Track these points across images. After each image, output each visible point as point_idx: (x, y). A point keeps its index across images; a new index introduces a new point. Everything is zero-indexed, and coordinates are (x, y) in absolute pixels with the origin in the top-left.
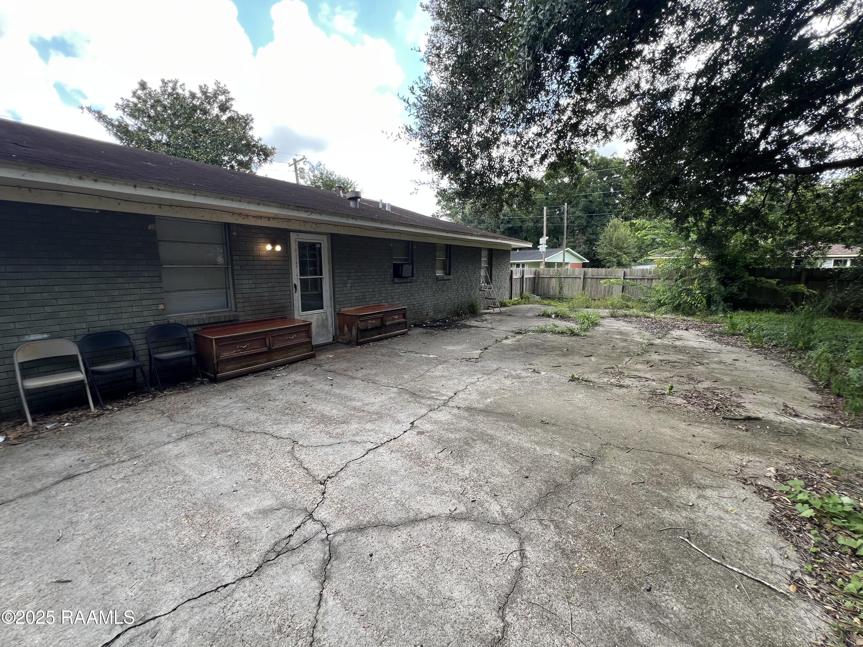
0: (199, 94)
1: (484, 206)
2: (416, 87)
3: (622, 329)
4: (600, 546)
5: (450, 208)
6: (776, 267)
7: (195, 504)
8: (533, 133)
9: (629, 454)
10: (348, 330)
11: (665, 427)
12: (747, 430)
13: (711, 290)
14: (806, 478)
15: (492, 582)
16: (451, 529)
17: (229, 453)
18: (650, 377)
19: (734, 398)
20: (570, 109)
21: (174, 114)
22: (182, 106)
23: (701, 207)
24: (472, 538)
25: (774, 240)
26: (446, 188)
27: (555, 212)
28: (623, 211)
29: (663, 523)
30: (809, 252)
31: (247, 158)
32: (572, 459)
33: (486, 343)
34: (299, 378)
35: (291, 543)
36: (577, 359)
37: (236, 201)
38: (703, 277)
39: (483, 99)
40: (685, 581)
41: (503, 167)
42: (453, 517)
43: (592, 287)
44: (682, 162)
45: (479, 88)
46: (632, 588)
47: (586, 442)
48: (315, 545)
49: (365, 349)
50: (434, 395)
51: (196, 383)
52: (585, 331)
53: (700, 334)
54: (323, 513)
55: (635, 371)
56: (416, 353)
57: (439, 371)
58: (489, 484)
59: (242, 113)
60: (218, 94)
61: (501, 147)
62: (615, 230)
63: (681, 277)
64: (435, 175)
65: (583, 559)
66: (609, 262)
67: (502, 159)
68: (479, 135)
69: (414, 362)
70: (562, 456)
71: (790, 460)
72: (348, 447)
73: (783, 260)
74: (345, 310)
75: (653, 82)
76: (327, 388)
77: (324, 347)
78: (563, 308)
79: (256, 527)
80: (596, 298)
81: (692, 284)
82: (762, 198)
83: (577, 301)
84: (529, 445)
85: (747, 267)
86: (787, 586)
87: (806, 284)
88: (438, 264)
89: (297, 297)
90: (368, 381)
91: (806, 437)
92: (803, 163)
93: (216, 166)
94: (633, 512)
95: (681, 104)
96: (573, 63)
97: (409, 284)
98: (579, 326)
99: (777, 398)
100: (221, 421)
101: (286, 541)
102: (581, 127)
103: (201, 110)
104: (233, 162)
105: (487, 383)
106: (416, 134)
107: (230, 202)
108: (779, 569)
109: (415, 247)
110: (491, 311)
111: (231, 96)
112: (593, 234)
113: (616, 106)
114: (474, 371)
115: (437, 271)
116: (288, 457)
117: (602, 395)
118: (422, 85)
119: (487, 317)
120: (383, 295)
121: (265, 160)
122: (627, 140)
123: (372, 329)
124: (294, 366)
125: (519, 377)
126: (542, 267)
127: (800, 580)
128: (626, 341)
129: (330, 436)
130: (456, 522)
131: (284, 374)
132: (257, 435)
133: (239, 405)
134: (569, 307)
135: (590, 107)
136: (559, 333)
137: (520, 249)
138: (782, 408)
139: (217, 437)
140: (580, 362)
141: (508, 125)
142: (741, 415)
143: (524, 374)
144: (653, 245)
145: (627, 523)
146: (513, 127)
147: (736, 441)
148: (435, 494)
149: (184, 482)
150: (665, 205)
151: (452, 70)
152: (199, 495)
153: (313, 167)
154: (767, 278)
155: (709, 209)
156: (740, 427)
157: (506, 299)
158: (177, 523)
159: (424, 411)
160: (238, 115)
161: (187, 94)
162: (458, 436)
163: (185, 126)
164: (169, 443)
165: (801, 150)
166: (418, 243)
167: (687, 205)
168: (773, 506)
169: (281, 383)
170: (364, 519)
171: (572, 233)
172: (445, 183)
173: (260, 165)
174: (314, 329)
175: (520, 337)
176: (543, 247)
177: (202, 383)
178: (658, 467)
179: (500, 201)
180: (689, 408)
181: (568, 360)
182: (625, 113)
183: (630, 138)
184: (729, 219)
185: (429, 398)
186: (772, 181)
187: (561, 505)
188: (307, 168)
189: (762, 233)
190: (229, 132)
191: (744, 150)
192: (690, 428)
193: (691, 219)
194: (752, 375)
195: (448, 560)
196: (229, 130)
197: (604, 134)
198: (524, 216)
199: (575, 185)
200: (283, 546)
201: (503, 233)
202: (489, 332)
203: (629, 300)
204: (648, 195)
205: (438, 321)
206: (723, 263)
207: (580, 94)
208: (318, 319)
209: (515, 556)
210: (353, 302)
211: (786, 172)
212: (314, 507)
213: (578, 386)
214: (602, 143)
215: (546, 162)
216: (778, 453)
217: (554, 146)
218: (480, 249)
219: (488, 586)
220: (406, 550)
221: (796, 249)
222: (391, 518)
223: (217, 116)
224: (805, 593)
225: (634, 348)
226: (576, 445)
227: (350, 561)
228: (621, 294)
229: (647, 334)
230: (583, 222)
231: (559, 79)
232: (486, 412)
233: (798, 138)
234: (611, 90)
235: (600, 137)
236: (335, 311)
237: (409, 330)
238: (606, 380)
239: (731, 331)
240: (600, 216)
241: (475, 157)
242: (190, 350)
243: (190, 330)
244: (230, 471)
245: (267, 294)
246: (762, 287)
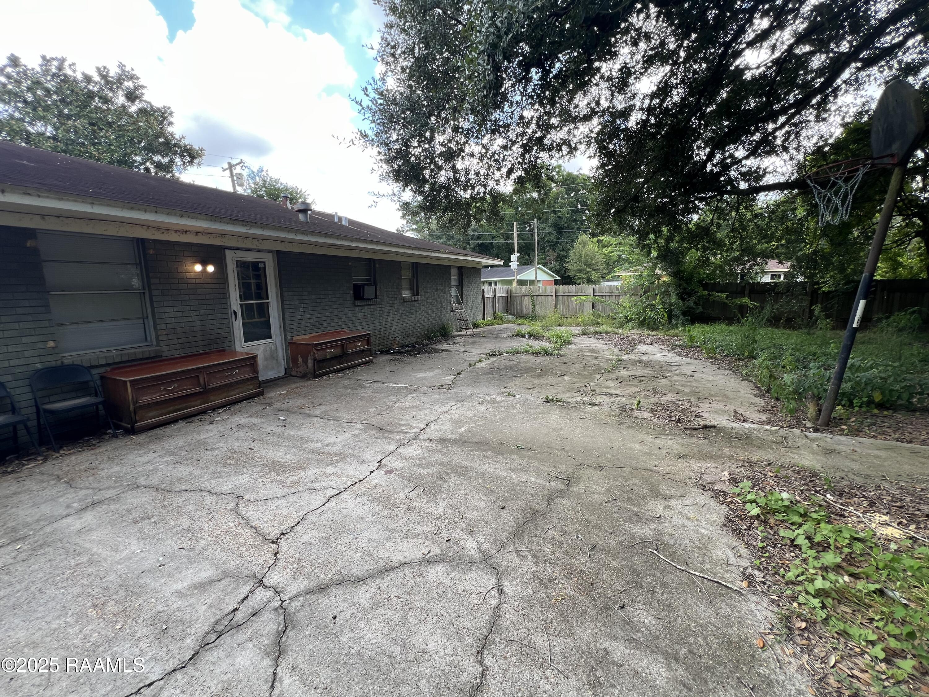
0: (97, 78)
1: (451, 221)
2: (369, 88)
3: (593, 346)
4: (576, 569)
5: (416, 223)
6: (725, 282)
7: (106, 589)
8: (498, 145)
9: (602, 472)
10: (303, 361)
11: (634, 443)
12: (705, 438)
13: (671, 305)
14: (753, 479)
15: (469, 625)
16: (424, 575)
17: (153, 520)
18: (619, 393)
19: (693, 409)
20: (534, 122)
21: (62, 101)
22: (72, 91)
23: (660, 224)
24: (448, 581)
25: (722, 256)
26: (408, 201)
27: (526, 227)
28: (589, 227)
29: (634, 538)
30: (750, 268)
31: (166, 160)
32: (548, 484)
33: (459, 368)
34: (243, 420)
35: (236, 619)
36: (552, 380)
37: (151, 212)
38: (664, 292)
39: (444, 106)
40: (654, 592)
41: (469, 180)
42: (427, 561)
43: (563, 304)
44: (642, 180)
45: (440, 94)
46: (608, 608)
47: (561, 464)
48: (267, 616)
49: (323, 381)
50: (403, 428)
51: (107, 437)
52: (558, 350)
53: (663, 348)
54: (276, 578)
55: (606, 388)
56: (383, 383)
57: (409, 401)
58: (464, 520)
59: (158, 104)
60: (124, 80)
61: (466, 158)
62: (584, 247)
63: (645, 293)
64: (396, 187)
65: (560, 586)
66: (579, 278)
67: (467, 172)
68: (442, 145)
69: (381, 393)
70: (538, 481)
71: (740, 464)
72: (306, 496)
73: (731, 276)
74: (298, 339)
75: (611, 100)
76: (279, 430)
77: (273, 383)
78: (536, 327)
79: (190, 605)
80: (568, 316)
81: (655, 300)
82: (711, 216)
83: (549, 319)
84: (504, 474)
85: (701, 282)
86: (740, 583)
87: (750, 297)
88: (405, 284)
89: (238, 326)
90: (328, 418)
91: (753, 440)
92: (743, 185)
93: (125, 168)
94: (607, 531)
95: (637, 124)
96: (535, 74)
97: (372, 307)
98: (552, 345)
99: (728, 405)
100: (142, 481)
101: (229, 617)
102: (546, 141)
103: (100, 98)
104: (148, 164)
105: (461, 411)
106: (373, 140)
107: (143, 213)
108: (734, 568)
109: (377, 266)
110: (464, 333)
111: (141, 82)
112: (563, 250)
113: (578, 122)
114: (446, 399)
115: (403, 292)
116: (231, 517)
117: (576, 415)
118: (376, 87)
119: (459, 339)
120: (343, 320)
121: (191, 162)
122: (590, 157)
123: (331, 359)
124: (237, 407)
125: (493, 402)
126: (515, 285)
127: (751, 575)
128: (597, 358)
129: (283, 486)
130: (431, 566)
131: (224, 417)
132: (191, 494)
133: (166, 459)
134: (542, 326)
135: (554, 121)
136: (533, 353)
137: (492, 266)
138: (733, 414)
139: (136, 501)
140: (554, 382)
141: (473, 136)
142: (699, 425)
143: (499, 398)
144: (619, 261)
145: (601, 543)
146: (477, 137)
147: (695, 449)
148: (407, 538)
149: (91, 563)
150: (627, 222)
151: (410, 72)
152: (112, 577)
153: (253, 172)
154: (718, 292)
155: (667, 226)
156: (699, 436)
157: (479, 320)
158: (80, 616)
159: (392, 447)
160: (152, 106)
161: (79, 77)
162: (430, 472)
163: (78, 116)
164: (68, 515)
165: (740, 173)
166: (380, 261)
167: (647, 223)
168: (727, 509)
169: (221, 429)
170: (326, 577)
171: (542, 249)
172: (408, 195)
173: (185, 169)
174: (260, 361)
175: (494, 359)
176: (514, 265)
177: (115, 436)
178: (628, 483)
179: (468, 216)
180: (655, 421)
181: (542, 381)
182: (587, 130)
183: (593, 155)
184: (684, 237)
185: (398, 432)
186: (718, 201)
187: (538, 533)
188: (245, 173)
189: (712, 250)
190: (140, 126)
191: (694, 171)
192: (656, 441)
193: (652, 236)
194: (709, 385)
195: (422, 609)
196: (141, 124)
197: (568, 150)
198: (494, 232)
199: (543, 201)
200: (226, 623)
201: (473, 250)
202: (462, 356)
203: (599, 316)
204: (612, 211)
205: (407, 346)
206: (681, 279)
207: (544, 107)
208: (265, 350)
209: (493, 593)
210: (307, 328)
211: (729, 193)
212: (265, 571)
213: (552, 407)
214: (567, 158)
215: (514, 176)
216: (731, 457)
217: (520, 160)
218: (450, 267)
219: (465, 631)
220: (375, 605)
221: (740, 265)
222: (357, 572)
223: (123, 106)
224: (755, 587)
225: (606, 366)
226: (551, 469)
227: (309, 629)
228: (591, 311)
229: (616, 350)
230: (553, 238)
231: (522, 90)
232: (460, 442)
233: (737, 162)
234: (573, 106)
235: (564, 152)
236: (285, 340)
237: (375, 357)
238: (579, 399)
239: (690, 344)
240: (569, 232)
241: (440, 168)
242: (96, 395)
243: (94, 371)
244: (154, 541)
245: (199, 323)
246: (714, 301)
